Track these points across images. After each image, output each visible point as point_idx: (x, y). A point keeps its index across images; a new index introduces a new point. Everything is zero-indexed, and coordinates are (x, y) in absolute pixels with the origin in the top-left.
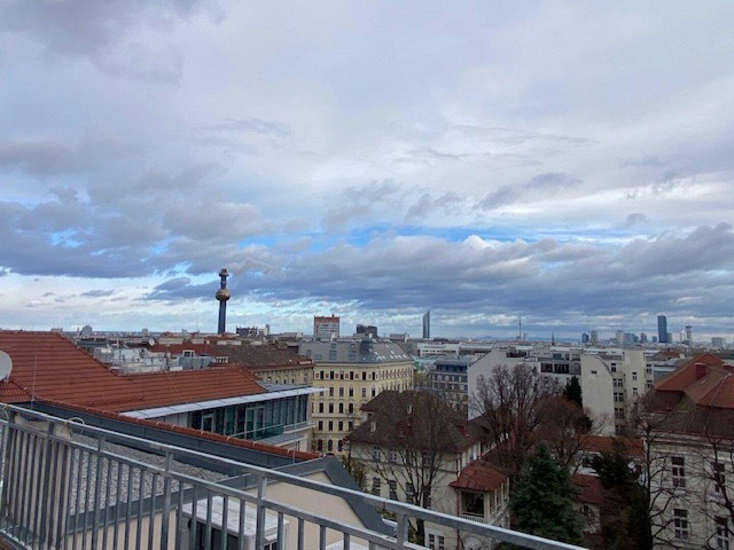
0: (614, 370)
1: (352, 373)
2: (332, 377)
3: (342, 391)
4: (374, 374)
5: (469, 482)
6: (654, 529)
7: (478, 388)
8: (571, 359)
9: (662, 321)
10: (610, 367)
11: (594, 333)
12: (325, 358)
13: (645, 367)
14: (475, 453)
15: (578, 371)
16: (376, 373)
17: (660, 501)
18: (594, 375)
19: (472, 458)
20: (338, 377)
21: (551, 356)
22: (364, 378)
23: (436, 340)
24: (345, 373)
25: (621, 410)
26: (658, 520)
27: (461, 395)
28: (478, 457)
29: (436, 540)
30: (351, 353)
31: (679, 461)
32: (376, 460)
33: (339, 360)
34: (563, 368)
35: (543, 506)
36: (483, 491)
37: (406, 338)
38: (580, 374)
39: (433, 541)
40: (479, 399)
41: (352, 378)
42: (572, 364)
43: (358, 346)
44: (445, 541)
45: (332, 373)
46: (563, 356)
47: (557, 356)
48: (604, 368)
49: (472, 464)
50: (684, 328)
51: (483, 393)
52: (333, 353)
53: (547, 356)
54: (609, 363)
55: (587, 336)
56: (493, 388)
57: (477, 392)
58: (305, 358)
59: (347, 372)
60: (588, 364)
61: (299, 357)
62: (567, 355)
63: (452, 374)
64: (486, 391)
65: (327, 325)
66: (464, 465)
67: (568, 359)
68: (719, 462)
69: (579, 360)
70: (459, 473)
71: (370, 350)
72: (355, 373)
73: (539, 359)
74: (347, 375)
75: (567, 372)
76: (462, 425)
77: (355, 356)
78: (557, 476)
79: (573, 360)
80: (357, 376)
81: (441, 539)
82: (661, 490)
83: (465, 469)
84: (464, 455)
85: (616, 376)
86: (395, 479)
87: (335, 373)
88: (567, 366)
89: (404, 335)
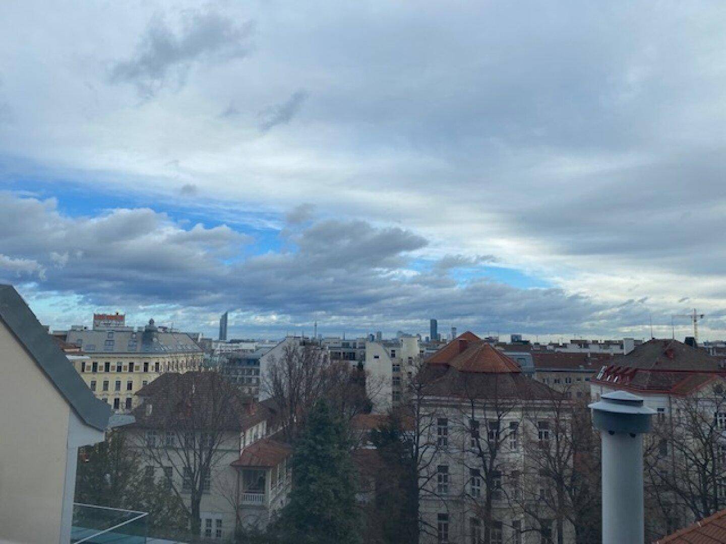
0: (393, 355)
1: (131, 364)
2: (107, 370)
3: (118, 384)
4: (157, 364)
5: (252, 459)
6: (421, 482)
7: (268, 369)
8: (357, 347)
9: (434, 324)
10: (390, 352)
11: (379, 334)
12: (100, 349)
13: (419, 353)
14: (260, 430)
15: (363, 357)
16: (161, 364)
17: (427, 454)
18: (376, 359)
19: (256, 436)
20: (114, 370)
21: (340, 345)
22: (146, 369)
23: (232, 342)
24: (124, 364)
25: (398, 393)
26: (424, 473)
27: (253, 388)
28: (263, 436)
29: (214, 524)
30: (131, 343)
31: (443, 422)
32: (150, 447)
33: (115, 351)
34: (351, 355)
35: (321, 460)
36: (265, 467)
37: (200, 337)
38: (365, 360)
39: (210, 526)
40: (268, 380)
41: (131, 370)
42: (358, 352)
43: (140, 335)
44: (224, 524)
45: (107, 365)
46: (351, 345)
47: (346, 345)
48: (385, 354)
49: (256, 443)
50: (450, 329)
51: (273, 375)
52: (110, 342)
53: (337, 345)
54: (389, 350)
55: (373, 337)
56: (283, 368)
57: (266, 373)
58: (73, 346)
59: (125, 363)
60: (372, 349)
61: (64, 345)
62: (355, 344)
63: (244, 367)
64: (276, 372)
65: (110, 324)
66: (248, 443)
67: (355, 347)
68: (475, 420)
69: (364, 348)
70: (242, 452)
71: (155, 339)
72: (136, 364)
73: (330, 348)
74: (125, 367)
75: (354, 359)
76: (248, 403)
77: (136, 346)
78: (335, 429)
79: (360, 348)
80: (138, 368)
81: (219, 522)
82: (428, 444)
83: (248, 448)
84: (248, 432)
85: (396, 361)
86: (171, 465)
87: (112, 364)
88: (354, 353)
89: (198, 334)
